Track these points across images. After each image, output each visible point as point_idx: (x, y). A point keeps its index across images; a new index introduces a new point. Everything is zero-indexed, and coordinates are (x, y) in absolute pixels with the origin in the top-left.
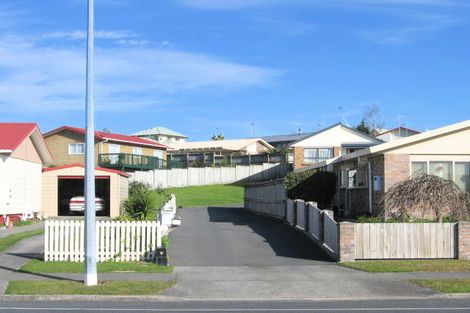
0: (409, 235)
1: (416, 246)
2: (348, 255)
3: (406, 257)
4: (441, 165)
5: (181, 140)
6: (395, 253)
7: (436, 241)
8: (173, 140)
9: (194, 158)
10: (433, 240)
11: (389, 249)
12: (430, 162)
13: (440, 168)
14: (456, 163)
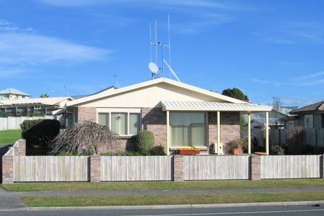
0: (54, 165)
1: (59, 172)
2: (8, 179)
3: (52, 180)
4: (120, 115)
5: (26, 98)
6: (44, 177)
7: (75, 169)
8: (20, 97)
9: (21, 110)
10: (72, 168)
11: (39, 174)
12: (112, 113)
13: (119, 117)
14: (130, 114)
